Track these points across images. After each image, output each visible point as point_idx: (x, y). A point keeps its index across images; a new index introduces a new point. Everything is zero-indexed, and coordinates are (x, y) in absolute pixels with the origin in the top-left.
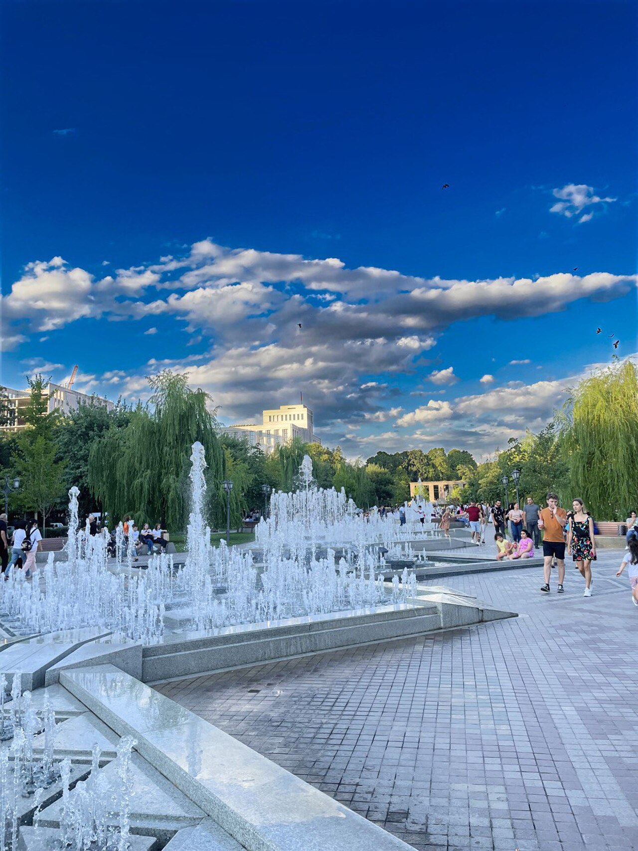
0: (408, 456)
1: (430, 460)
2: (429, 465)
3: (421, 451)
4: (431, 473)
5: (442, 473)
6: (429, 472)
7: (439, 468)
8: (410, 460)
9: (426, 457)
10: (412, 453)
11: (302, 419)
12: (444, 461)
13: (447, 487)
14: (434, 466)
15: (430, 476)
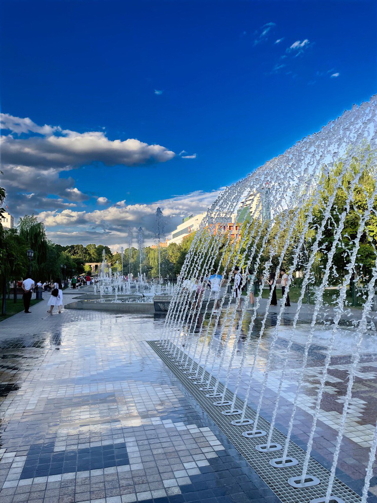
0: (74, 248)
1: (88, 250)
2: (86, 253)
3: (82, 245)
4: (87, 258)
5: (94, 258)
6: (86, 257)
7: (92, 255)
8: (75, 250)
9: (85, 248)
10: (77, 246)
11: (7, 222)
12: (96, 251)
13: (96, 266)
14: (89, 254)
15: (87, 259)
